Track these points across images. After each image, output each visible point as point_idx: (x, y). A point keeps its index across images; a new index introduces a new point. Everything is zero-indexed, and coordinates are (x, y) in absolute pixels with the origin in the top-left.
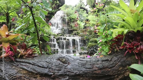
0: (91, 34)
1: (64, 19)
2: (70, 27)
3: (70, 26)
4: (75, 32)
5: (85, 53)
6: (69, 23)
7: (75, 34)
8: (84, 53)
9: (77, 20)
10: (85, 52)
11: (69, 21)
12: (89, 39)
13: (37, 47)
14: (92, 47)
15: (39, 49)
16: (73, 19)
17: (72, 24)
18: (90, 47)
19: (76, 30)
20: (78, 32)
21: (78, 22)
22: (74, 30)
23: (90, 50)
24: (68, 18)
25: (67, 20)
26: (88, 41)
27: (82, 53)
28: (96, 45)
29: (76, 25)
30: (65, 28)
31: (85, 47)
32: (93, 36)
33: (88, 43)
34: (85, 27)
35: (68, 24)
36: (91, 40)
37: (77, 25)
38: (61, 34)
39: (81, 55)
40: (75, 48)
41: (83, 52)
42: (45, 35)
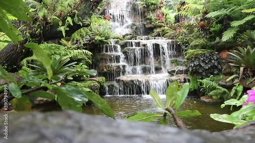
0: (191, 32)
1: (135, 5)
2: (148, 21)
3: (148, 19)
4: (158, 30)
5: (180, 72)
6: (146, 14)
7: (159, 35)
8: (179, 70)
9: (162, 5)
10: (181, 69)
11: (146, 10)
12: (187, 43)
13: (81, 64)
14: (196, 58)
15: (86, 67)
16: (152, 4)
17: (152, 16)
18: (192, 58)
19: (160, 27)
20: (163, 31)
21: (163, 9)
22: (155, 27)
23: (193, 65)
24: (142, 3)
26: (186, 46)
27: (174, 71)
28: (204, 54)
29: (158, 16)
30: (137, 24)
31: (180, 59)
32: (197, 34)
33: (186, 50)
34: (178, 19)
35: (143, 15)
36: (192, 44)
37: (160, 16)
38: (129, 36)
39: (173, 75)
40: (160, 62)
41: (176, 69)
42: (98, 38)
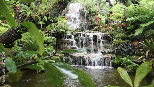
0: (116, 29)
1: (83, 12)
2: (90, 22)
3: (90, 21)
4: (96, 27)
5: (109, 53)
6: (89, 18)
7: (96, 30)
8: (109, 52)
9: (98, 13)
10: (110, 51)
11: (89, 15)
12: (113, 35)
13: (50, 45)
14: (119, 45)
15: (53, 47)
16: (93, 12)
17: (93, 19)
18: (117, 44)
19: (97, 25)
20: (99, 28)
21: (99, 15)
22: (94, 25)
23: (117, 49)
24: (87, 11)
25: (86, 14)
26: (113, 38)
27: (105, 52)
28: (124, 42)
29: (96, 19)
30: (84, 23)
31: (109, 45)
32: (120, 31)
33: (113, 40)
34: (107, 21)
35: (87, 18)
36: (117, 36)
37: (97, 19)
38: (79, 30)
39: (104, 54)
41: (107, 51)
42: (61, 30)
